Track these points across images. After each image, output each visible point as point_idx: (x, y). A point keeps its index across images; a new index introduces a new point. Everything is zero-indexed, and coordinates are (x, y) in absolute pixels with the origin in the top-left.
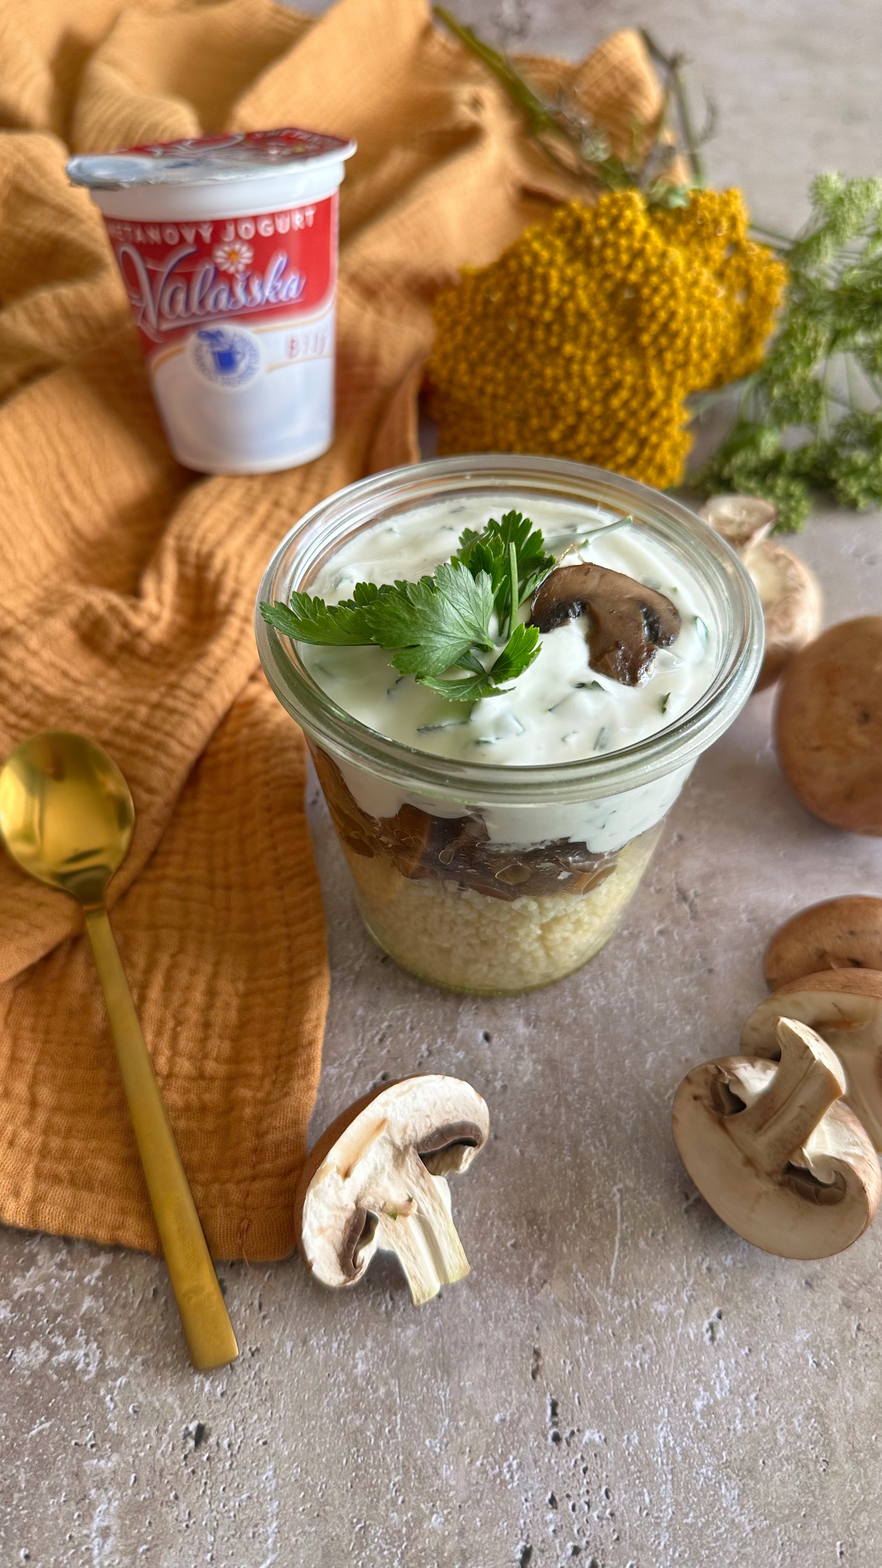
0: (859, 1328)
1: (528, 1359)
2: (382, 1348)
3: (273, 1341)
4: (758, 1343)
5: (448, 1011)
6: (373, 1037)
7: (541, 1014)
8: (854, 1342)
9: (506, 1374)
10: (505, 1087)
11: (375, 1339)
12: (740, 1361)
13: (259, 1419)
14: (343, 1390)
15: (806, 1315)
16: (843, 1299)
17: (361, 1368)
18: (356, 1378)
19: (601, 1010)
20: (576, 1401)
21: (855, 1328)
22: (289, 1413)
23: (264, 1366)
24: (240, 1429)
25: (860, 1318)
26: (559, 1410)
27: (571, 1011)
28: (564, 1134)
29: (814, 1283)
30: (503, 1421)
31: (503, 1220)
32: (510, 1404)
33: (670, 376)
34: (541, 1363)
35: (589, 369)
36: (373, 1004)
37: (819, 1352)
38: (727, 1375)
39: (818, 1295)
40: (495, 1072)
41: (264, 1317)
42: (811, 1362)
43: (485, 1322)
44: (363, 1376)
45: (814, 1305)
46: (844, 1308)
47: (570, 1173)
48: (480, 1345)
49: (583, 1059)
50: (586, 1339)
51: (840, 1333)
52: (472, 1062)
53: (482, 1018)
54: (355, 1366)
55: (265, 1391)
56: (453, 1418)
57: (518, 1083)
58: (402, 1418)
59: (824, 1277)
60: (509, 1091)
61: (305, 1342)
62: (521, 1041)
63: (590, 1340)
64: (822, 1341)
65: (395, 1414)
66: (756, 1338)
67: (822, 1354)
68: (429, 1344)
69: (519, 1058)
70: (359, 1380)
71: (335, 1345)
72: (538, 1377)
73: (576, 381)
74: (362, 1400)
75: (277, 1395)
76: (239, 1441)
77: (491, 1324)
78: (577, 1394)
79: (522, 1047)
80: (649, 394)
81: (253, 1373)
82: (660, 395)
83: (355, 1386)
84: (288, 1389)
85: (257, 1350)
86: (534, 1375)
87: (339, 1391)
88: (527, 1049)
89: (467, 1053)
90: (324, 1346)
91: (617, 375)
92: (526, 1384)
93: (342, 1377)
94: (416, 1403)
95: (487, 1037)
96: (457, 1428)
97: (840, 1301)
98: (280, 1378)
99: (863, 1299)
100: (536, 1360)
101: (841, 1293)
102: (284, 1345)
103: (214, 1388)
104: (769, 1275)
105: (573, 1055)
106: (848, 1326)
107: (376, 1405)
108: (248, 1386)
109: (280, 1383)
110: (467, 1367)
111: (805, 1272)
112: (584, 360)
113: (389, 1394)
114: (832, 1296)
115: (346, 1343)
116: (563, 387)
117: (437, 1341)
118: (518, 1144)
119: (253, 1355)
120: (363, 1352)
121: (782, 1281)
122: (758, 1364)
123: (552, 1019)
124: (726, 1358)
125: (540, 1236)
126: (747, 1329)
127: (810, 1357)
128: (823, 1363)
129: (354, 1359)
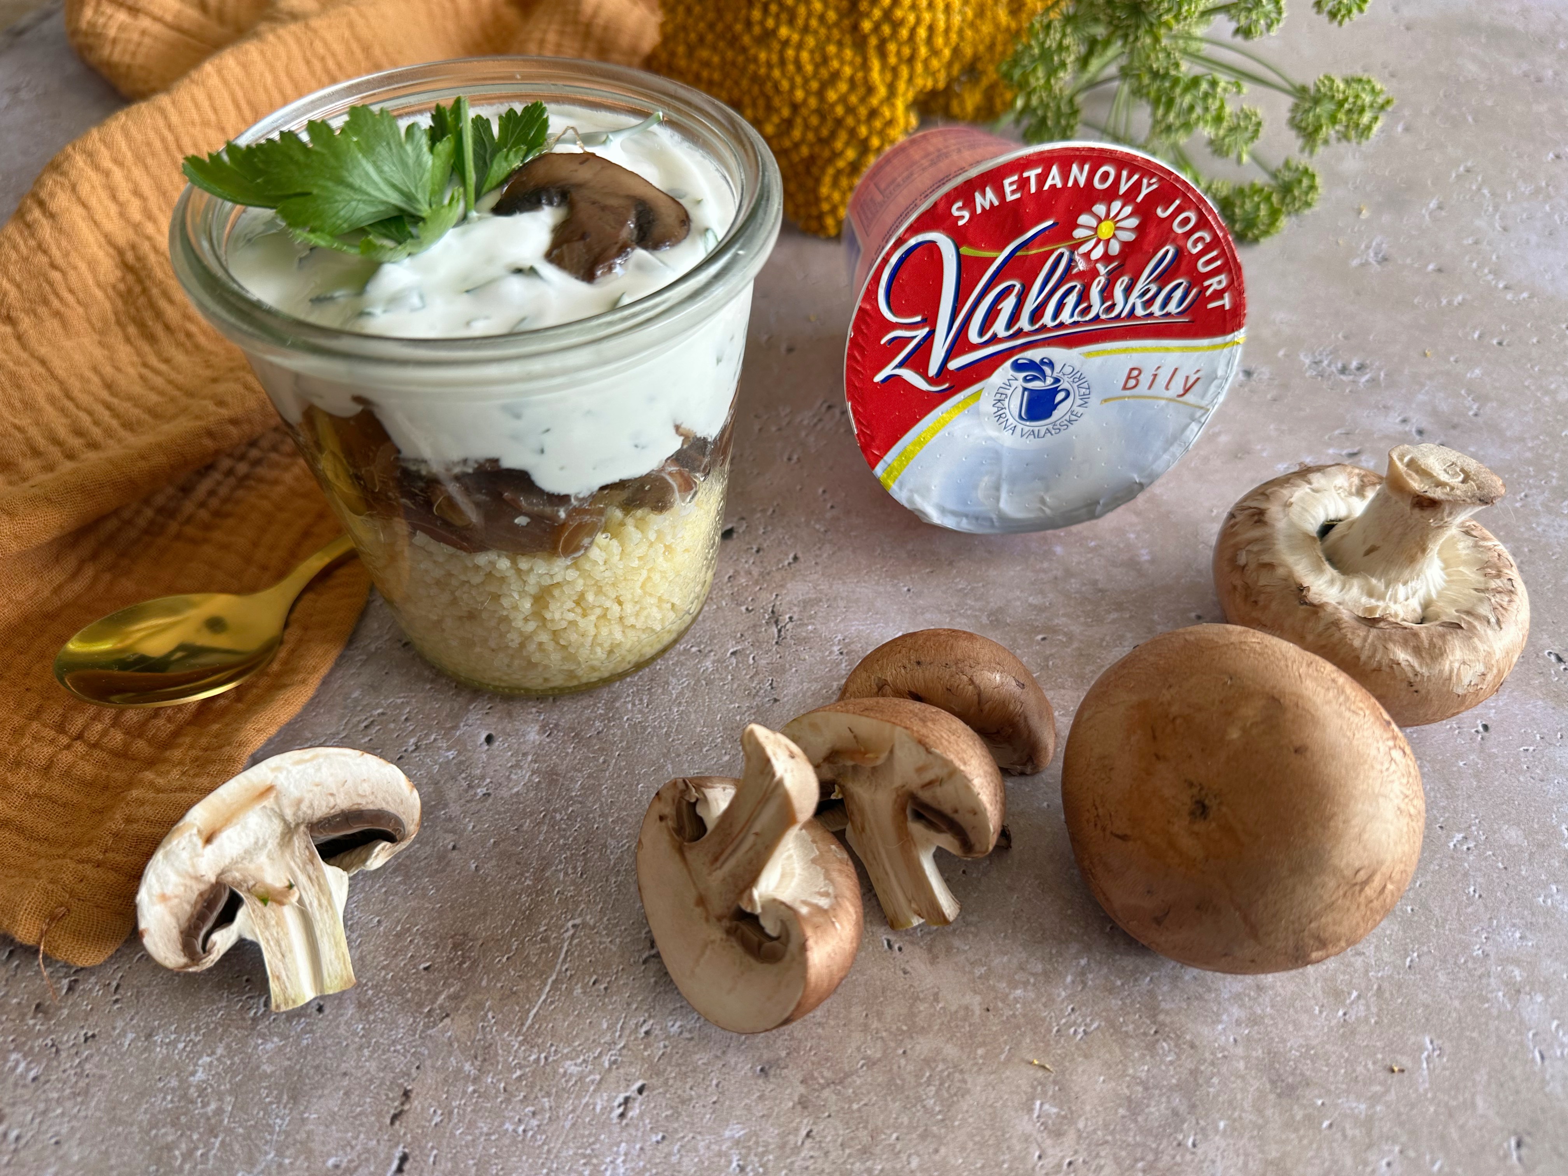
0: (808, 1135)
1: (393, 1100)
2: (231, 1058)
3: (114, 1028)
4: (676, 1131)
5: (456, 706)
6: (359, 722)
7: (562, 722)
8: (796, 1150)
9: (360, 1114)
10: (487, 795)
11: (228, 1046)
12: (647, 1148)
13: (63, 1114)
14: (169, 1098)
15: (748, 1108)
16: (802, 1096)
17: (200, 1075)
18: (189, 1086)
19: (633, 727)
20: (432, 1159)
21: (804, 1133)
22: (98, 1114)
23: (92, 1056)
24: (37, 1121)
25: (814, 1123)
26: (407, 1167)
27: (597, 724)
28: (535, 854)
29: (772, 1072)
30: (337, 1166)
31: (427, 939)
32: (352, 1148)
33: (895, 71)
34: (406, 1107)
35: (805, 56)
36: (374, 688)
37: (748, 1154)
38: (624, 1162)
39: (771, 1087)
40: (483, 778)
41: (116, 1001)
42: (734, 1164)
43: (361, 1048)
44: (198, 1086)
45: (761, 1098)
46: (799, 1107)
47: (524, 898)
48: (345, 1074)
49: (590, 776)
50: (471, 1089)
51: (783, 1136)
52: (461, 763)
53: (492, 720)
54: (193, 1074)
55: (82, 1084)
56: (280, 1153)
57: (504, 793)
58: (223, 1142)
59: (786, 1067)
60: (490, 800)
61: (149, 1036)
62: (525, 748)
63: (474, 1091)
64: (757, 1143)
65: (216, 1137)
66: (676, 1125)
67: (752, 1157)
68: (287, 1063)
69: (517, 766)
70: (192, 1090)
71: (181, 1046)
72: (397, 1123)
73: (791, 68)
74: (185, 1114)
75: (93, 1090)
76: (30, 1134)
77: (366, 1052)
78: (435, 1152)
79: (525, 755)
80: (870, 90)
81: (77, 1061)
82: (882, 91)
83: (184, 1096)
84: (107, 1086)
85: (93, 1036)
86: (394, 1118)
87: (164, 1099)
88: (530, 758)
89: (459, 753)
90: (168, 1044)
91: (835, 64)
92: (380, 1129)
93: (174, 1083)
94: (245, 1128)
95: (489, 739)
96: (280, 1165)
97: (796, 1099)
98: (105, 1072)
99: (826, 1100)
100: (403, 1104)
101: (802, 1089)
102: (125, 1036)
103: (28, 1070)
104: (719, 1053)
105: (580, 771)
106: (797, 1129)
107: (198, 1122)
108: (65, 1076)
109: (102, 1077)
110: (320, 1097)
111: (765, 1057)
112: (800, 46)
113: (219, 1111)
114: (788, 1091)
115: (195, 1044)
116: (776, 73)
117: (298, 1061)
118: (477, 858)
119: (86, 1040)
120: (208, 1059)
121: (732, 1062)
122: (669, 1155)
123: (573, 729)
124: (631, 1141)
125: (460, 964)
126: (669, 1113)
127: (735, 1158)
128: (749, 1168)
129: (196, 1065)
